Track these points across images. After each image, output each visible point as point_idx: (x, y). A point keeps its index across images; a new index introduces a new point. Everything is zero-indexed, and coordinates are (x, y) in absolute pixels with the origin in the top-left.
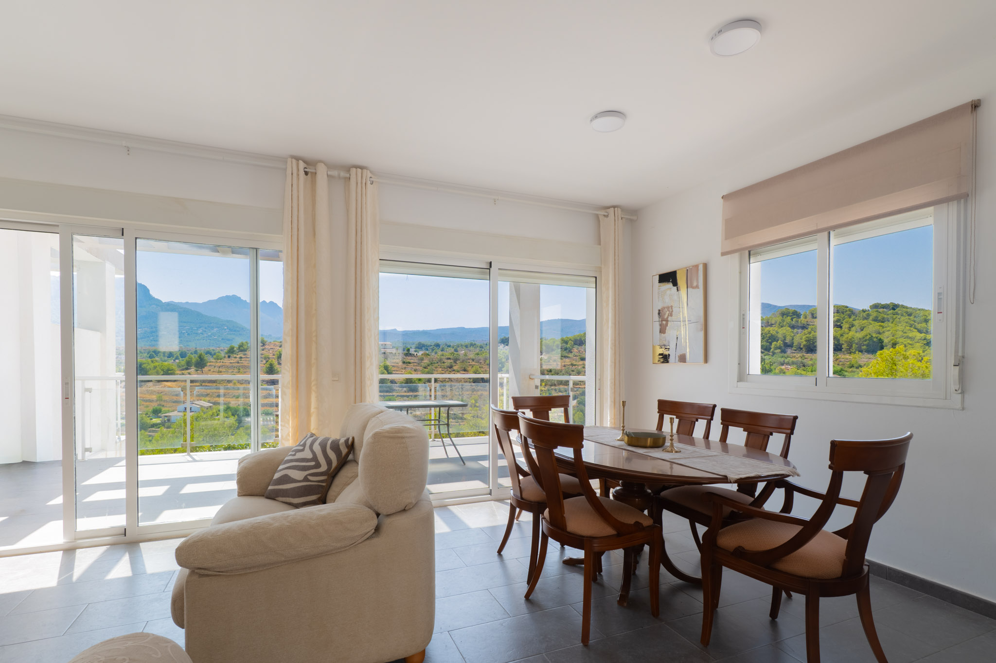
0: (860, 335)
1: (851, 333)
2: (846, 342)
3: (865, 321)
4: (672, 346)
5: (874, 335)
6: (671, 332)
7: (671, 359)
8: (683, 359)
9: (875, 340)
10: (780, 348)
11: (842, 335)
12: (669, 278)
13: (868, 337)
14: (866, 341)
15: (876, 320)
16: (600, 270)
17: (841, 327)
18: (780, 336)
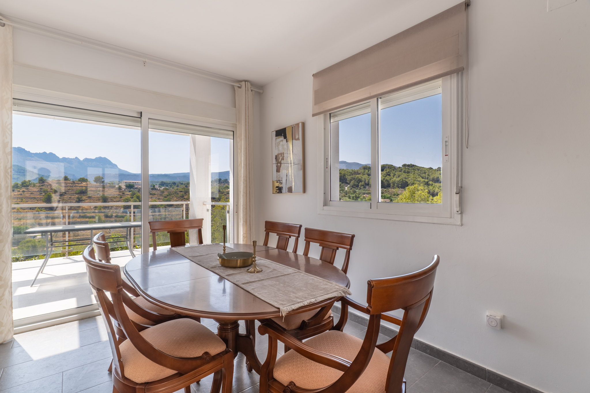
0: (398, 179)
1: (394, 178)
2: (392, 182)
3: (400, 173)
4: (284, 181)
5: (404, 180)
6: (283, 172)
7: (284, 190)
8: (290, 190)
9: (404, 182)
10: (363, 185)
11: (390, 179)
12: (281, 133)
13: (401, 180)
14: (401, 182)
15: (405, 172)
16: (235, 126)
17: (390, 175)
18: (363, 179)
